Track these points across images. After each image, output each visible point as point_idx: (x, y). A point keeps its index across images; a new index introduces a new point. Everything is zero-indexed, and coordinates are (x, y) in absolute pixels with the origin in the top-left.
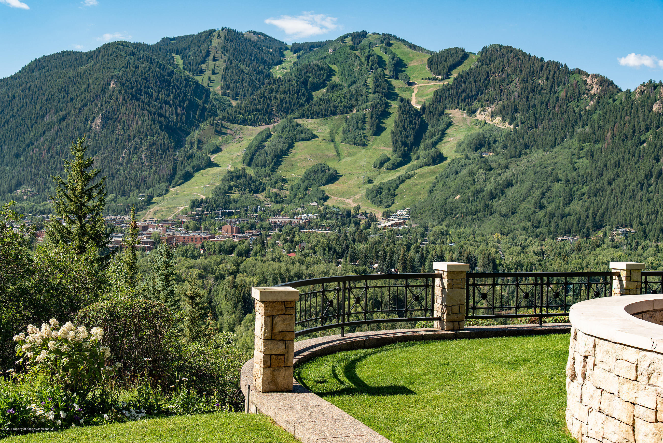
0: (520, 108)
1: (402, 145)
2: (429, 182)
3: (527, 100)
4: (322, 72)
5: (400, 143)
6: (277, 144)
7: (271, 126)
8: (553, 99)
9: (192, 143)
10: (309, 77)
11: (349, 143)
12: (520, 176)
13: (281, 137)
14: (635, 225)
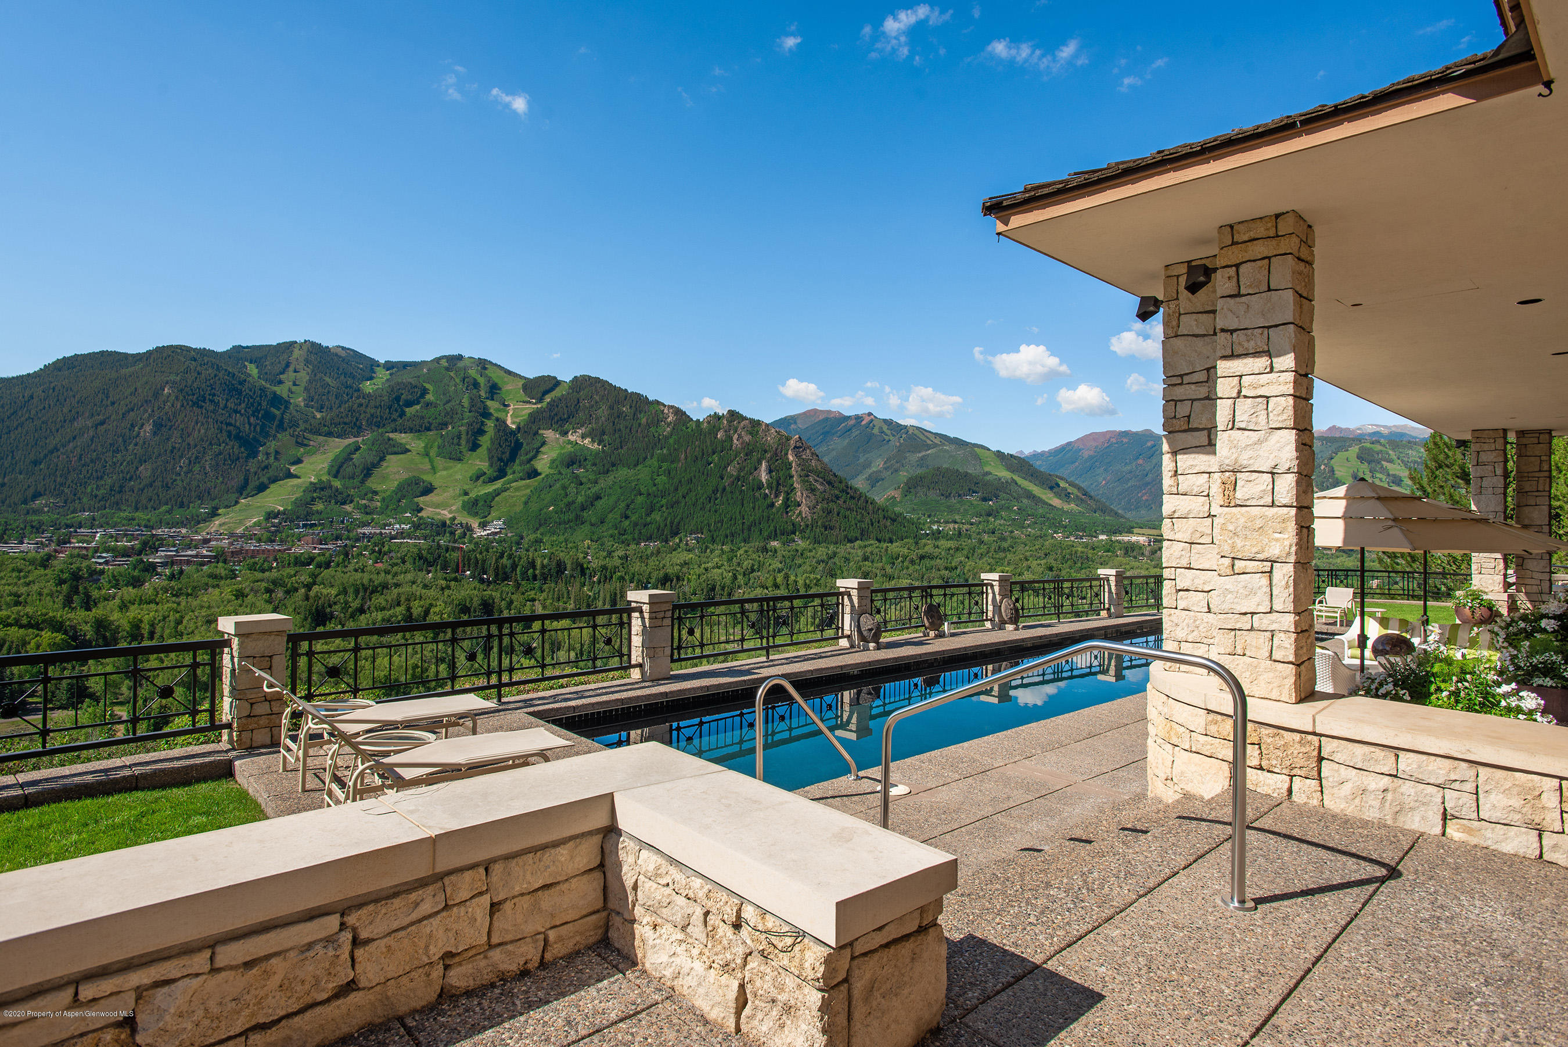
0: (607, 431)
1: (498, 460)
2: (524, 495)
3: (614, 425)
4: (415, 390)
5: (496, 459)
6: (367, 456)
7: (360, 439)
8: (635, 424)
9: (268, 454)
10: (403, 394)
11: (444, 457)
12: (608, 490)
13: (371, 450)
14: (705, 531)
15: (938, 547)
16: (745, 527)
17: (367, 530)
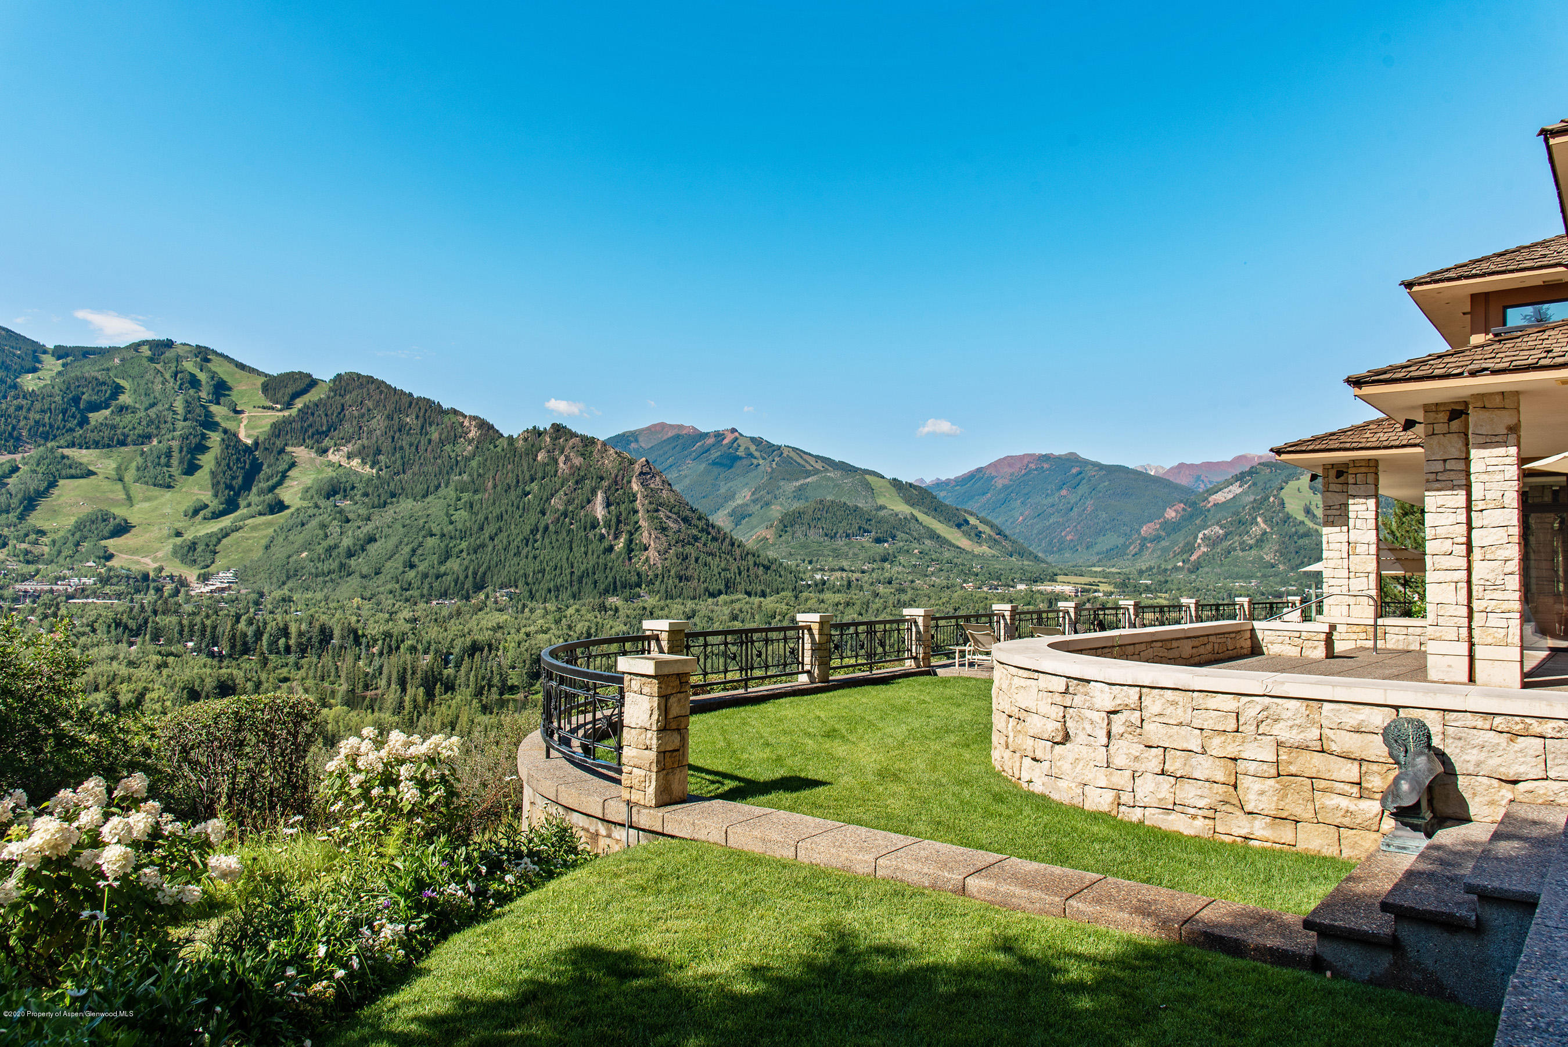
0: (384, 450)
1: (226, 488)
2: (265, 536)
3: (393, 441)
4: (104, 388)
5: (222, 486)
6: (29, 481)
7: (18, 457)
8: (424, 441)
10: (84, 393)
11: (147, 483)
12: (386, 530)
13: (35, 471)
14: (520, 584)
15: (823, 601)
16: (575, 578)
17: (29, 586)
